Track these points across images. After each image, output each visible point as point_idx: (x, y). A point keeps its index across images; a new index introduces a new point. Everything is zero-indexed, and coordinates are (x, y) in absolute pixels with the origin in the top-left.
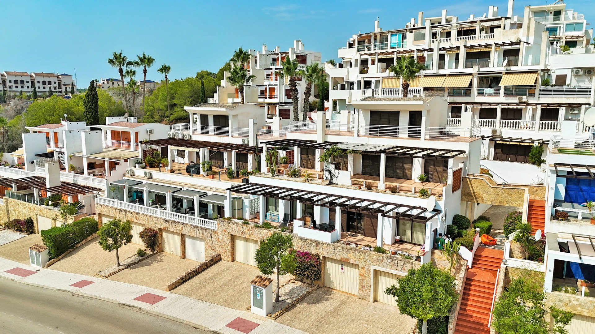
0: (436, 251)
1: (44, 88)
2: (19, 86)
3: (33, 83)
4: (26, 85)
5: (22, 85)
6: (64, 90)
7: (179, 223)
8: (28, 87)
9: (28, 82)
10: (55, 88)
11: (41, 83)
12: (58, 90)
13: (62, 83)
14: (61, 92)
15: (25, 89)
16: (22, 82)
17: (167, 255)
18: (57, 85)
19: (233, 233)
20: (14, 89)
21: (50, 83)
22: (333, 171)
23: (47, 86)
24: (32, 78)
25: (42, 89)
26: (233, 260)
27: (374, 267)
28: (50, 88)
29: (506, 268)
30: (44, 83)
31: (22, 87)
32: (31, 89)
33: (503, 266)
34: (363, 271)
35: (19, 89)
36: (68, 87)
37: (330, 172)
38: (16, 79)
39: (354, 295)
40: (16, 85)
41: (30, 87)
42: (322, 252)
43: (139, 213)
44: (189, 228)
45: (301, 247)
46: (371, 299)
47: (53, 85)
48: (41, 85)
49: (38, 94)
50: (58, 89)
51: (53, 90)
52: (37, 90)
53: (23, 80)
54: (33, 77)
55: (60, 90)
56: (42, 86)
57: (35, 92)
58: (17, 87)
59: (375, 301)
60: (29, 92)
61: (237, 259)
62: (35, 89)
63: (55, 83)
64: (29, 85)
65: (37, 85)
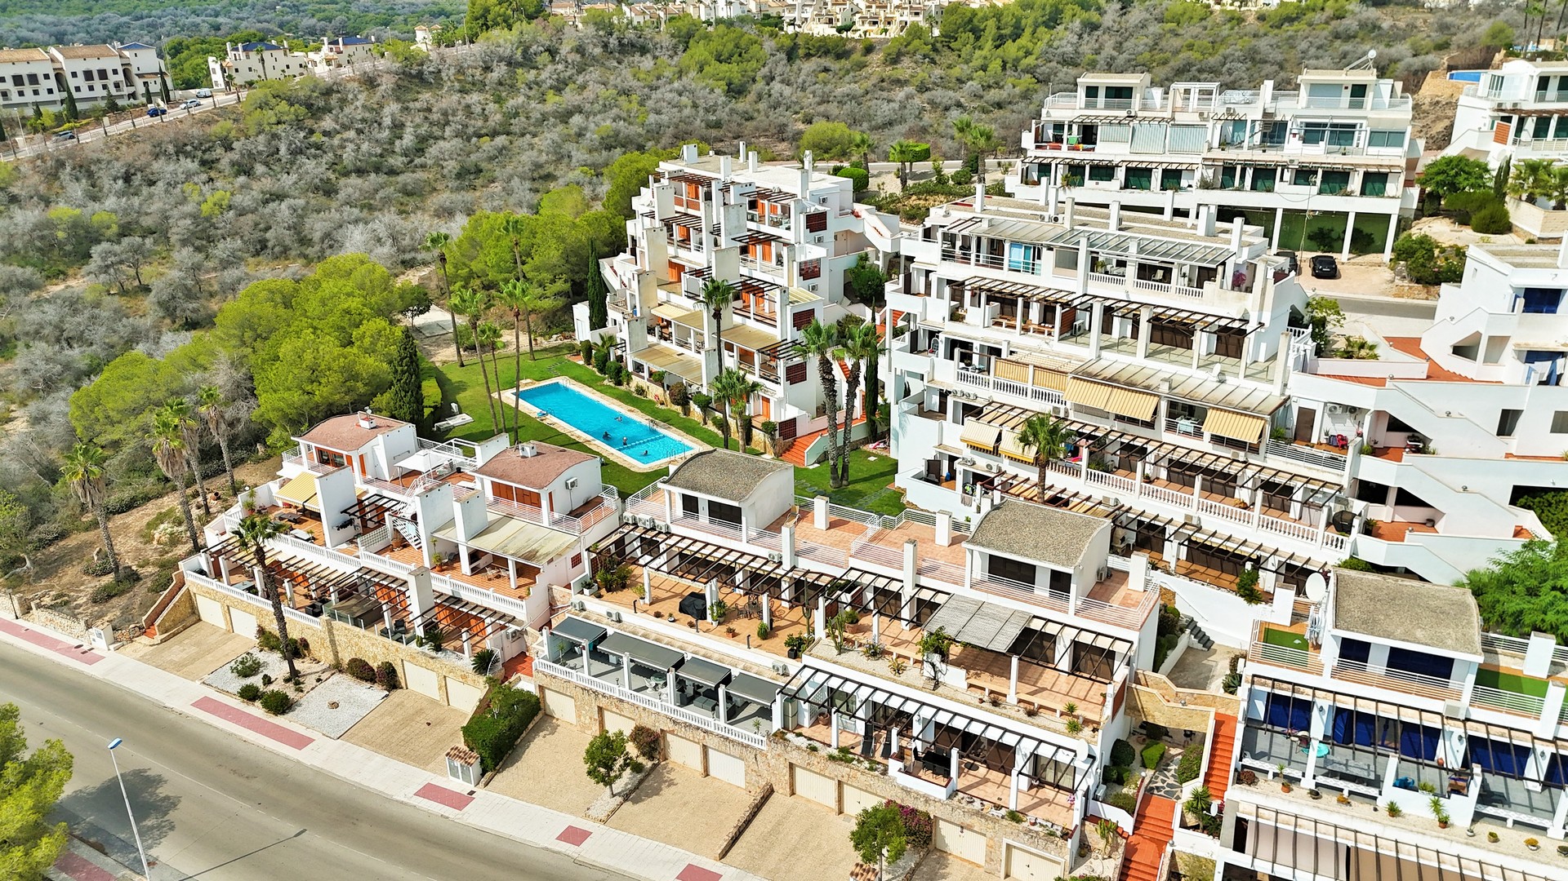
0: (1087, 823)
1: (91, 88)
2: (28, 89)
3: (59, 77)
4: (44, 85)
5: (35, 87)
6: (141, 90)
7: (698, 728)
8: (50, 91)
9: (47, 77)
10: (117, 85)
11: (81, 76)
12: (126, 90)
13: (134, 71)
14: (133, 95)
15: (44, 96)
16: (33, 79)
17: (677, 769)
18: (120, 77)
19: (793, 762)
20: (15, 98)
21: (103, 74)
22: (938, 664)
23: (97, 83)
24: (57, 66)
25: (85, 93)
26: (793, 793)
27: (1006, 841)
28: (105, 87)
29: (1173, 855)
30: (88, 75)
31: (36, 92)
32: (58, 96)
33: (1169, 849)
34: (991, 843)
35: (29, 97)
36: (150, 80)
37: (933, 665)
38: (18, 72)
39: (979, 866)
40: (20, 88)
41: (55, 90)
42: (933, 811)
43: (622, 701)
44: (716, 740)
45: (902, 800)
46: (1002, 874)
47: (112, 78)
48: (80, 81)
49: (80, 106)
50: (125, 88)
51: (113, 91)
52: (76, 95)
53: (34, 72)
54: (59, 62)
55: (131, 90)
56: (84, 85)
57: (71, 101)
58: (21, 94)
59: (1007, 876)
60: (54, 102)
61: (798, 791)
62: (70, 93)
63: (115, 72)
64: (52, 83)
65: (72, 83)
